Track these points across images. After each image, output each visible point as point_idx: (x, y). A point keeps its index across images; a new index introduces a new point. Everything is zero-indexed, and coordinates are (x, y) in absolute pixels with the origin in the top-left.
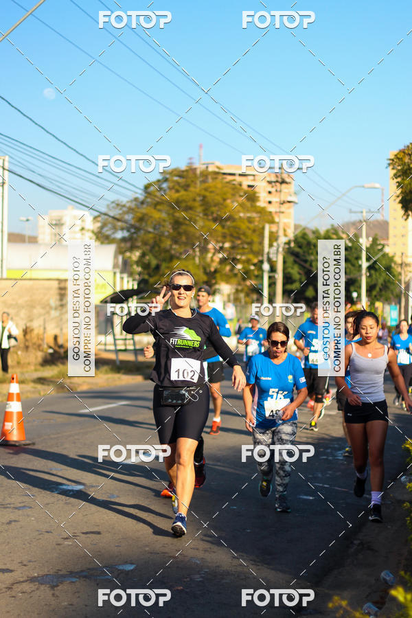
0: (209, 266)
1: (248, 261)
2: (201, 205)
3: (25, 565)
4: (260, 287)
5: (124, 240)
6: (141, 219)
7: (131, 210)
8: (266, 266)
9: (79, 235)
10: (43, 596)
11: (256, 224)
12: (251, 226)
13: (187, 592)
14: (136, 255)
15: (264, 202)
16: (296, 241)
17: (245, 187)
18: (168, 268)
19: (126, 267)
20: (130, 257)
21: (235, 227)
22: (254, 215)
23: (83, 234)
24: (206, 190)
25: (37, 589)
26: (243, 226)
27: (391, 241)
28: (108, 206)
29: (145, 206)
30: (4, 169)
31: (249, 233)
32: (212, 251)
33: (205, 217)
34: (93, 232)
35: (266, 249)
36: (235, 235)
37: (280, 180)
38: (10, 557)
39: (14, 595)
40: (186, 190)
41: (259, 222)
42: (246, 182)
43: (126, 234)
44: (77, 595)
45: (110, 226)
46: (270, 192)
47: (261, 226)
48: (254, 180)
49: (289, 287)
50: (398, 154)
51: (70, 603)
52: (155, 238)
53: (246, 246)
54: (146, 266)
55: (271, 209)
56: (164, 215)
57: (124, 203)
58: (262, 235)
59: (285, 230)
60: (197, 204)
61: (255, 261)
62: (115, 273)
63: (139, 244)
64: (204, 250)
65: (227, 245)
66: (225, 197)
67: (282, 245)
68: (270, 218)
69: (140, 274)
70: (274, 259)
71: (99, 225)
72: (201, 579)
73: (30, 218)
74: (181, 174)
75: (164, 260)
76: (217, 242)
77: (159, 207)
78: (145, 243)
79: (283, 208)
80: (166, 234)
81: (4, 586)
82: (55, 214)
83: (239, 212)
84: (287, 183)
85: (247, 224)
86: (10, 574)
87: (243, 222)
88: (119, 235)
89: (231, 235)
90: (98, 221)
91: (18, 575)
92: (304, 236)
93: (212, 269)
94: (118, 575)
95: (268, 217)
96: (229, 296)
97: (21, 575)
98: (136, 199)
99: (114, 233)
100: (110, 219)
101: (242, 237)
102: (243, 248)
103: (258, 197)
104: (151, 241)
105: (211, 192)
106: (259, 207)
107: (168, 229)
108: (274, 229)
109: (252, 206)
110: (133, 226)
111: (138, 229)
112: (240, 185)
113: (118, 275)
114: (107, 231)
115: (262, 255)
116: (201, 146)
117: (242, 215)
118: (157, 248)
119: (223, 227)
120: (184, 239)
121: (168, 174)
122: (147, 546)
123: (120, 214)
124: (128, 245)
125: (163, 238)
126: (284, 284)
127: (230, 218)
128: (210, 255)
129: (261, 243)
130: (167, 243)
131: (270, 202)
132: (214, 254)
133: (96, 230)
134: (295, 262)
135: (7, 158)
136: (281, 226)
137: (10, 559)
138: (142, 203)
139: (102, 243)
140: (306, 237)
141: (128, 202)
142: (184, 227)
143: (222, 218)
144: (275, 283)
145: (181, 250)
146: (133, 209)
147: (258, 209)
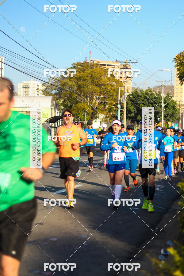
0: (94, 106)
1: (111, 104)
2: (90, 79)
4: (117, 115)
5: (56, 94)
6: (63, 85)
8: (119, 106)
9: (36, 92)
12: (113, 88)
14: (61, 101)
16: (132, 94)
18: (75, 106)
19: (57, 106)
20: (59, 102)
21: (105, 88)
22: (114, 83)
23: (38, 92)
24: (92, 72)
27: (175, 95)
28: (49, 79)
29: (65, 79)
30: (2, 62)
31: (112, 91)
33: (92, 84)
35: (119, 98)
36: (105, 92)
37: (125, 67)
40: (83, 72)
41: (116, 86)
43: (57, 92)
44: (31, 251)
45: (49, 88)
47: (117, 88)
48: (114, 68)
49: (129, 115)
50: (178, 56)
52: (69, 93)
54: (66, 106)
55: (121, 80)
56: (74, 83)
57: (56, 78)
58: (117, 92)
59: (127, 90)
60: (88, 78)
61: (114, 103)
62: (52, 109)
63: (62, 96)
64: (92, 99)
65: (102, 96)
66: (101, 75)
67: (126, 97)
69: (63, 109)
70: (123, 103)
71: (45, 87)
74: (82, 65)
75: (74, 103)
76: (98, 95)
77: (71, 80)
78: (65, 96)
79: (127, 80)
80: (75, 91)
82: (25, 83)
83: (107, 82)
85: (111, 87)
87: (109, 86)
92: (136, 92)
93: (95, 107)
94: (50, 243)
95: (120, 84)
96: (103, 119)
98: (61, 76)
99: (51, 91)
100: (50, 85)
101: (108, 93)
102: (109, 98)
104: (68, 95)
105: (95, 73)
108: (123, 89)
109: (113, 79)
110: (60, 88)
111: (62, 89)
112: (108, 69)
114: (48, 90)
115: (118, 101)
116: (90, 52)
118: (70, 98)
119: (100, 88)
121: (75, 65)
122: (63, 230)
123: (54, 83)
124: (58, 96)
125: (73, 94)
126: (127, 114)
127: (103, 85)
128: (94, 101)
129: (117, 95)
130: (75, 96)
131: (121, 78)
132: (96, 100)
133: (43, 90)
134: (132, 104)
135: (3, 58)
136: (126, 88)
139: (46, 96)
140: (137, 93)
141: (58, 77)
142: (83, 88)
143: (100, 84)
144: (123, 114)
145: (82, 99)
146: (60, 80)
147: (116, 80)
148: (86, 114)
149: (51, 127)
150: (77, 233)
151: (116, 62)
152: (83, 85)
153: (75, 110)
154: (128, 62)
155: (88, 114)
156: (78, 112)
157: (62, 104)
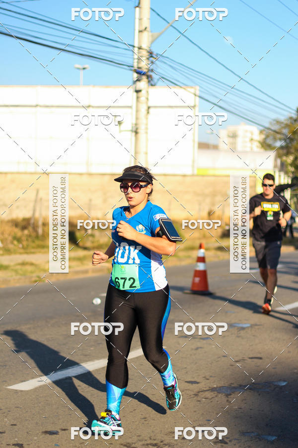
5: (282, 148)
6: (295, 133)
7: (287, 126)
9: (249, 144)
10: (220, 401)
14: (290, 159)
19: (283, 167)
20: (286, 161)
23: (252, 144)
25: (216, 396)
28: (270, 123)
29: (297, 123)
30: (195, 95)
34: (259, 142)
38: (197, 373)
39: (199, 399)
43: (283, 144)
44: (244, 402)
45: (271, 137)
51: (240, 407)
57: (282, 121)
63: (292, 150)
69: (293, 173)
71: (263, 137)
78: (297, 150)
81: (193, 393)
82: (232, 128)
86: (197, 385)
88: (278, 144)
90: (263, 134)
91: (203, 385)
94: (275, 389)
97: (204, 386)
98: (291, 118)
99: (274, 143)
100: (272, 133)
111: (292, 140)
113: (277, 173)
114: (270, 141)
122: (296, 369)
123: (280, 129)
124: (285, 151)
133: (261, 141)
135: (198, 88)
138: (296, 120)
139: (266, 149)
141: (285, 120)
157: (291, 165)
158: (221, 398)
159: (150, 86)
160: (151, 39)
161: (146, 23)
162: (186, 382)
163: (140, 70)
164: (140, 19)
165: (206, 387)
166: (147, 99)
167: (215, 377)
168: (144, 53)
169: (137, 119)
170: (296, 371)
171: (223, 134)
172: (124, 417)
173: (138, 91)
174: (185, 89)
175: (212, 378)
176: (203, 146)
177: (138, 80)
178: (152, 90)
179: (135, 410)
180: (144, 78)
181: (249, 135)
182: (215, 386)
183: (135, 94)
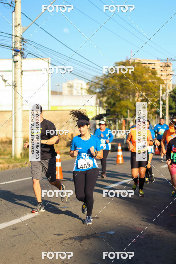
1: (153, 101)
2: (133, 77)
3: (68, 232)
4: (158, 111)
5: (100, 92)
6: (107, 83)
7: (102, 80)
8: (161, 103)
10: (76, 246)
11: (156, 84)
12: (154, 85)
13: (138, 243)
14: (105, 99)
15: (159, 75)
16: (173, 91)
17: (151, 68)
18: (119, 104)
19: (101, 104)
20: (102, 100)
21: (147, 86)
22: (155, 81)
23: (82, 91)
25: (74, 242)
26: (151, 86)
28: (93, 78)
29: (108, 78)
30: (49, 63)
31: (153, 88)
32: (138, 96)
33: (135, 82)
34: (86, 90)
35: (161, 95)
36: (147, 89)
37: (167, 65)
38: (61, 229)
39: (64, 245)
41: (158, 83)
42: (151, 67)
43: (101, 90)
44: (91, 245)
45: (93, 87)
46: (162, 71)
47: (158, 85)
48: (155, 66)
49: (171, 111)
51: (88, 248)
52: (113, 91)
53: (152, 94)
54: (109, 104)
55: (163, 78)
57: (100, 77)
58: (159, 89)
59: (169, 87)
60: (130, 77)
61: (156, 100)
62: (96, 107)
63: (106, 94)
64: (134, 96)
65: (144, 94)
66: (142, 73)
67: (168, 93)
68: (162, 82)
69: (106, 107)
70: (165, 99)
71: (89, 86)
72: (143, 238)
73: (60, 84)
74: (123, 63)
75: (117, 101)
76: (140, 92)
77: (114, 78)
78: (109, 94)
79: (168, 77)
80: (118, 89)
81: (60, 241)
83: (149, 79)
84: (170, 66)
85: (152, 84)
86: (61, 236)
87: (151, 84)
88: (98, 90)
89: (146, 90)
90: (89, 85)
91: (65, 236)
94: (108, 236)
95: (161, 81)
97: (66, 237)
98: (105, 75)
99: (95, 90)
100: (94, 84)
101: (150, 90)
102: (151, 95)
103: (157, 73)
104: (111, 93)
105: (137, 71)
106: (157, 77)
107: (118, 87)
108: (164, 86)
109: (154, 76)
110: (104, 87)
111: (106, 88)
112: (149, 68)
113: (98, 108)
114: (93, 89)
115: (159, 98)
116: (131, 52)
117: (150, 81)
118: (114, 96)
119: (142, 86)
120: (125, 91)
121: (118, 63)
122: (119, 223)
123: (98, 82)
124: (102, 95)
125: (116, 91)
126: (169, 110)
127: (145, 82)
128: (136, 98)
129: (159, 93)
130: (118, 94)
131: (162, 75)
132: (138, 98)
133: (88, 89)
134: (173, 100)
135: (50, 59)
136: (168, 85)
137: (61, 230)
138: (107, 76)
139: (90, 94)
141: (101, 76)
142: (125, 86)
143: (142, 82)
144: (165, 110)
145: (124, 96)
146: (104, 79)
147: (157, 78)
148: (129, 111)
149: (96, 124)
150: (133, 226)
151: (158, 60)
152: (126, 83)
153: (119, 107)
154: (170, 60)
155: (131, 111)
156: (121, 109)
157: (106, 102)
158: (77, 243)
159: (23, 59)
160: (22, 31)
161: (19, 21)
162: (55, 234)
163: (16, 49)
164: (16, 19)
165: (67, 237)
166: (21, 66)
167: (72, 230)
168: (19, 39)
169: (15, 78)
170: (119, 225)
171: (65, 85)
172: (20, 258)
173: (15, 62)
174: (43, 60)
175: (70, 231)
176: (54, 93)
177: (15, 55)
178: (24, 61)
179: (26, 253)
180: (19, 53)
181: (80, 86)
182: (72, 236)
183: (14, 63)
